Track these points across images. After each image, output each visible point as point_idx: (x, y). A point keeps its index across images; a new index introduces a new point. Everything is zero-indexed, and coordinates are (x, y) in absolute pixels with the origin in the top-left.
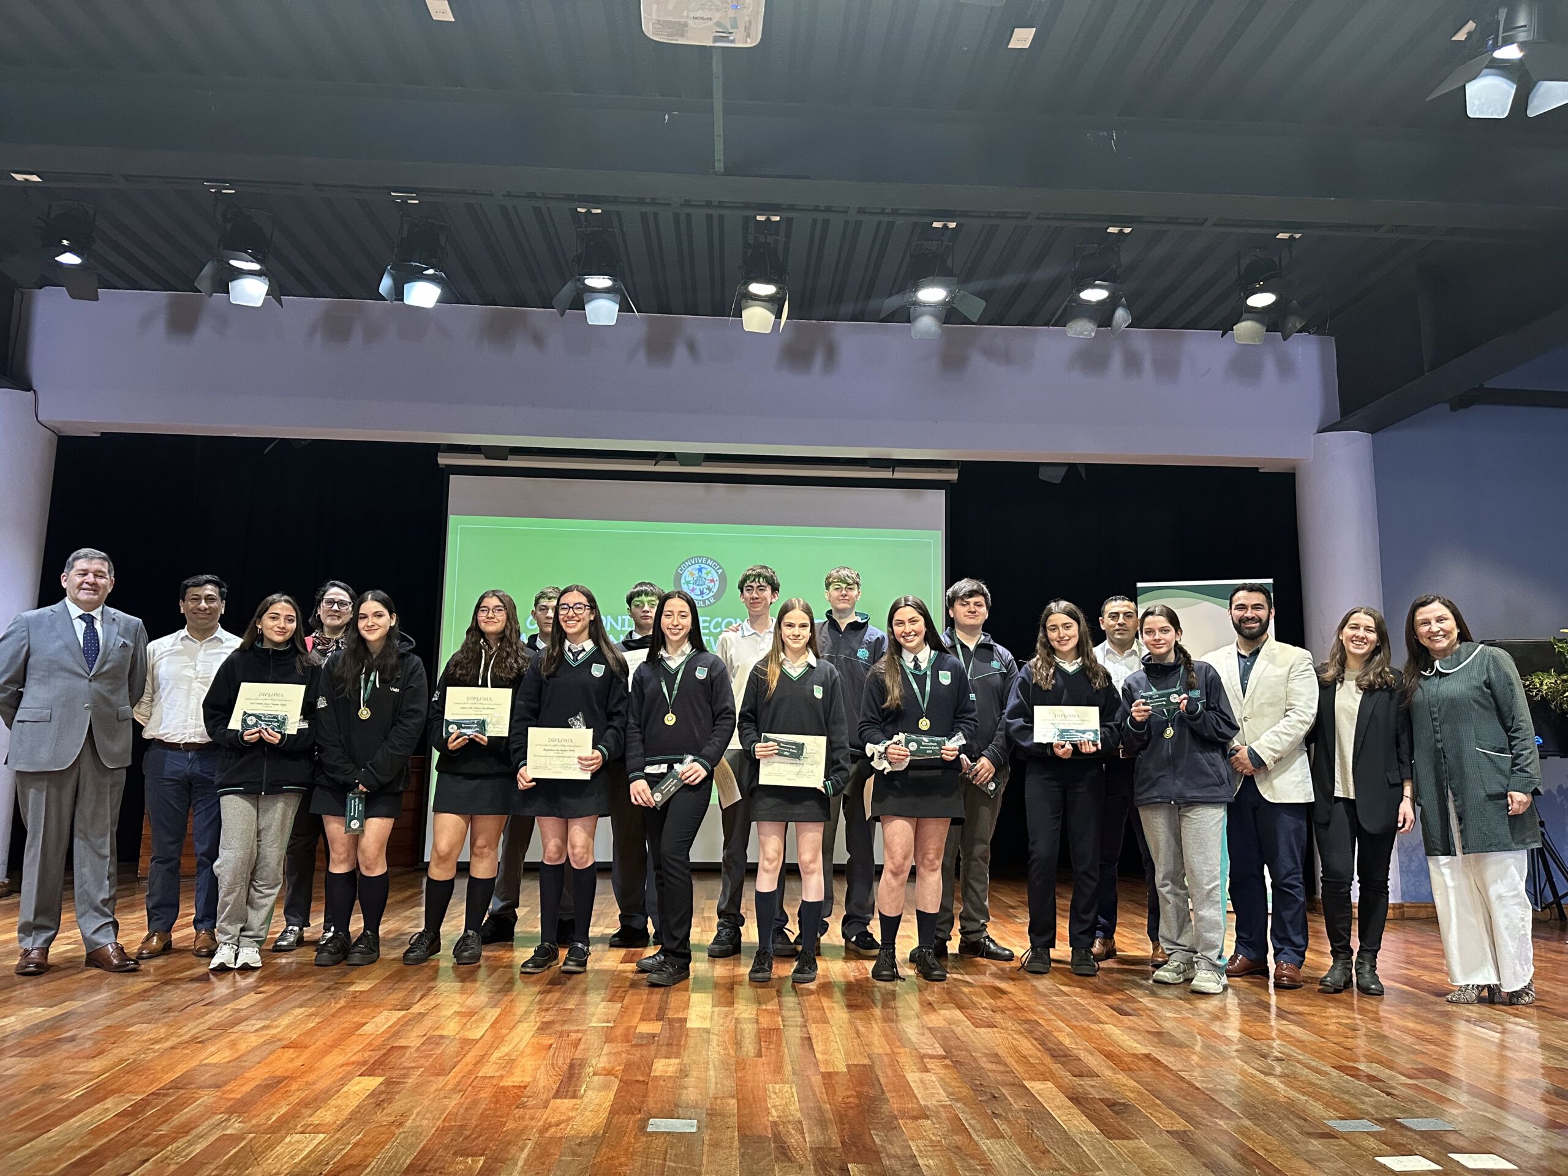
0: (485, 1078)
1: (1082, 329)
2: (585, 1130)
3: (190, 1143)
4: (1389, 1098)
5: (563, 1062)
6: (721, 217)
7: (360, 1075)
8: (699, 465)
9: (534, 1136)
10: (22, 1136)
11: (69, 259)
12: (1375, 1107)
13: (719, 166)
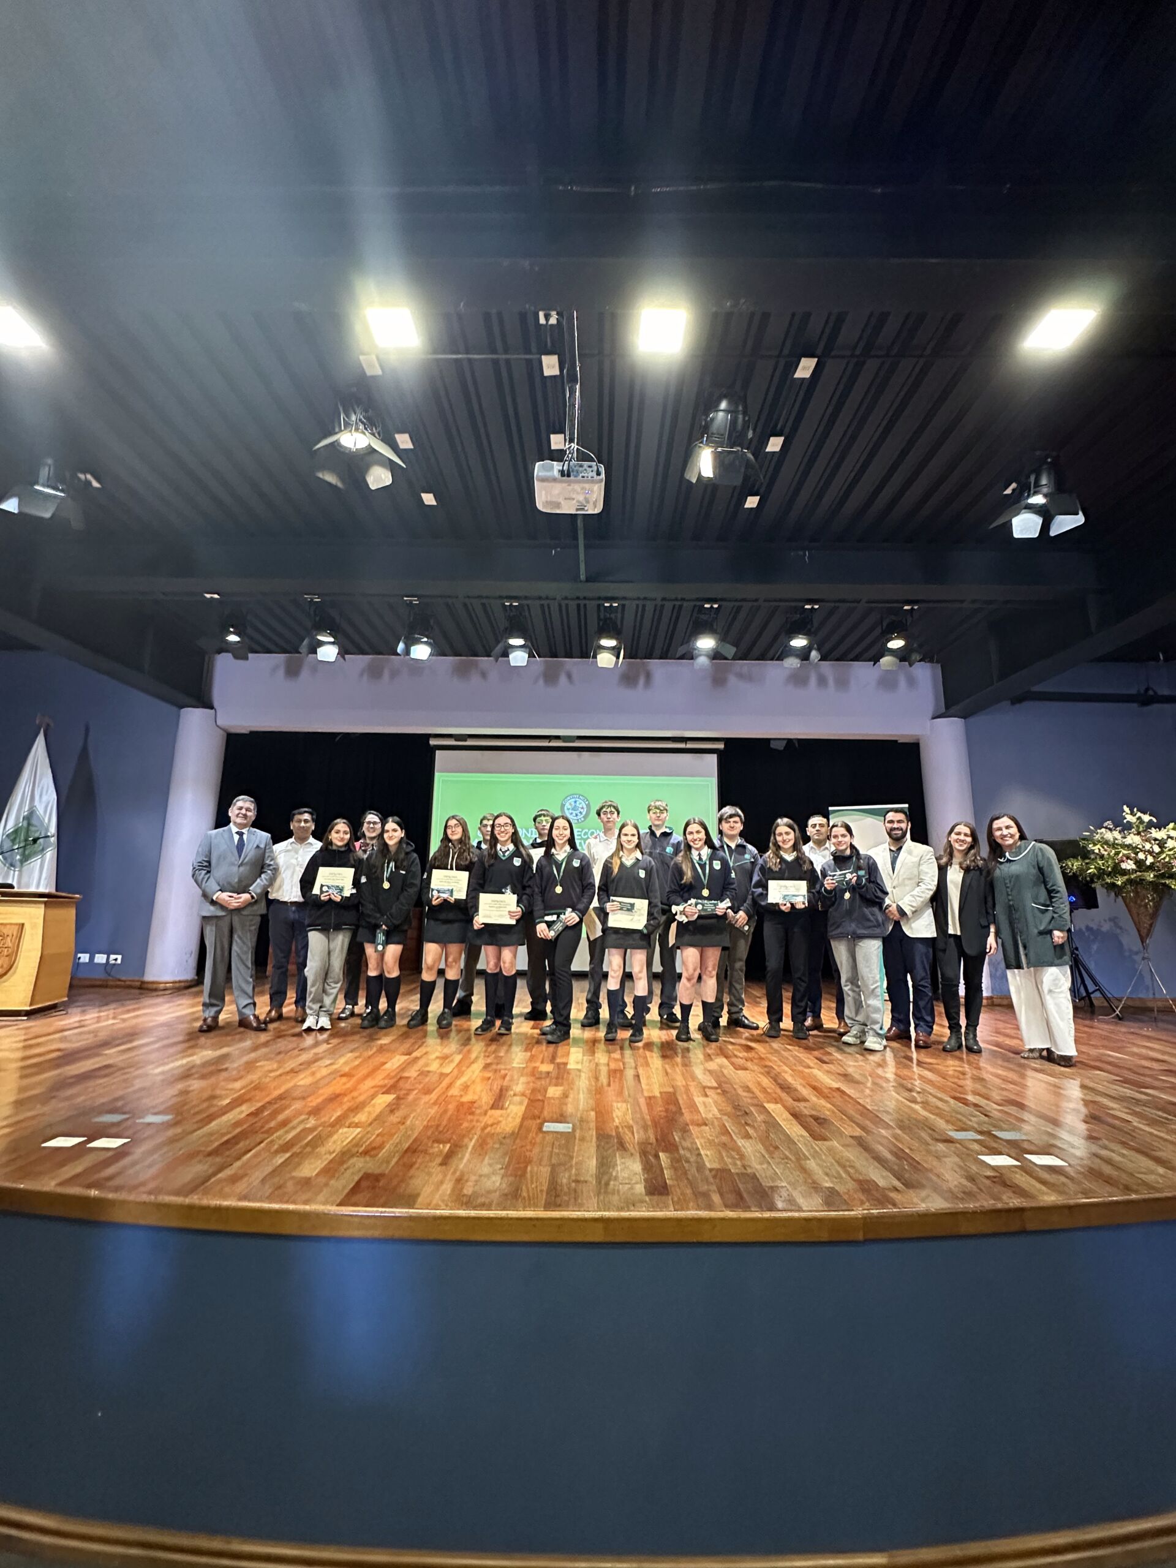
0: (452, 1096)
1: (792, 662)
2: (508, 1129)
3: (287, 1132)
4: (986, 1118)
5: (496, 1088)
6: (585, 605)
7: (383, 1093)
8: (573, 742)
9: (478, 1133)
10: (195, 1126)
11: (233, 638)
12: (977, 1123)
13: (583, 577)
